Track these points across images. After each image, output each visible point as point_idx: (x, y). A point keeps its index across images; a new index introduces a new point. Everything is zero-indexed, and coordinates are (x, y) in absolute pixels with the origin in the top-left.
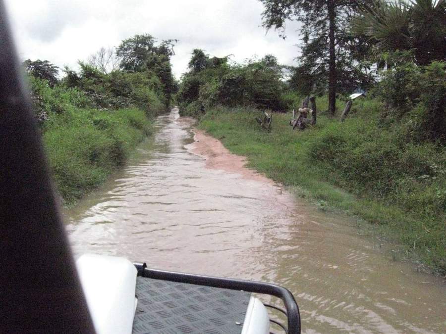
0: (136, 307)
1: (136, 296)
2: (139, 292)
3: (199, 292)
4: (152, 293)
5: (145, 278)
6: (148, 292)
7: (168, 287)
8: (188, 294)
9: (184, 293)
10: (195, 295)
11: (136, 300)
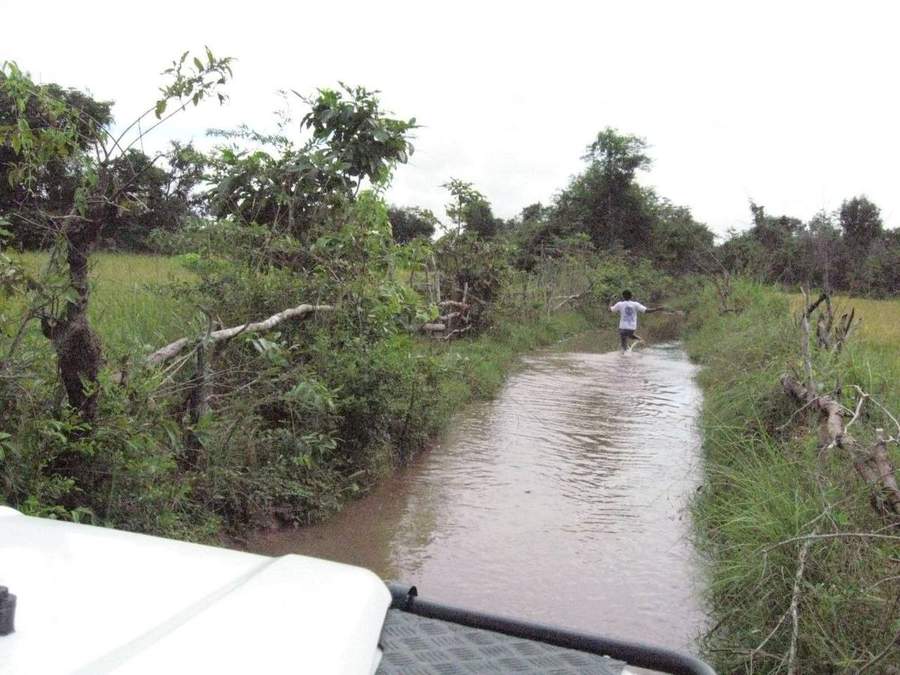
0: (376, 666)
1: (380, 646)
2: (388, 639)
3: (514, 650)
4: (413, 643)
5: (405, 614)
6: (407, 641)
7: (450, 634)
8: (489, 652)
9: (480, 650)
10: (503, 656)
11: (379, 654)
